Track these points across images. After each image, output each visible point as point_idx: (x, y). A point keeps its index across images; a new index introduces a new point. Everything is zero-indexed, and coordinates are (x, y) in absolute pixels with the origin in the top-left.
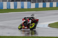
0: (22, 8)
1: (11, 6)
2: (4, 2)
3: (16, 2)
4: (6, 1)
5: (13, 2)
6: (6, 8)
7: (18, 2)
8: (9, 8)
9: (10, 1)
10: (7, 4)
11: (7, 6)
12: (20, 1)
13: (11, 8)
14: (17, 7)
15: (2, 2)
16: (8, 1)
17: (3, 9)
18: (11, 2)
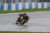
0: (48, 8)
1: (38, 6)
2: (32, 3)
3: (43, 3)
4: (35, 2)
5: (41, 3)
6: (35, 8)
7: (44, 3)
8: (37, 8)
9: (38, 1)
10: (35, 5)
11: (35, 6)
12: (46, 2)
13: (38, 8)
14: (43, 7)
15: (31, 2)
16: (36, 2)
17: (32, 8)
18: (39, 3)
